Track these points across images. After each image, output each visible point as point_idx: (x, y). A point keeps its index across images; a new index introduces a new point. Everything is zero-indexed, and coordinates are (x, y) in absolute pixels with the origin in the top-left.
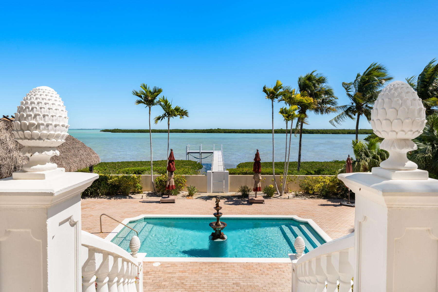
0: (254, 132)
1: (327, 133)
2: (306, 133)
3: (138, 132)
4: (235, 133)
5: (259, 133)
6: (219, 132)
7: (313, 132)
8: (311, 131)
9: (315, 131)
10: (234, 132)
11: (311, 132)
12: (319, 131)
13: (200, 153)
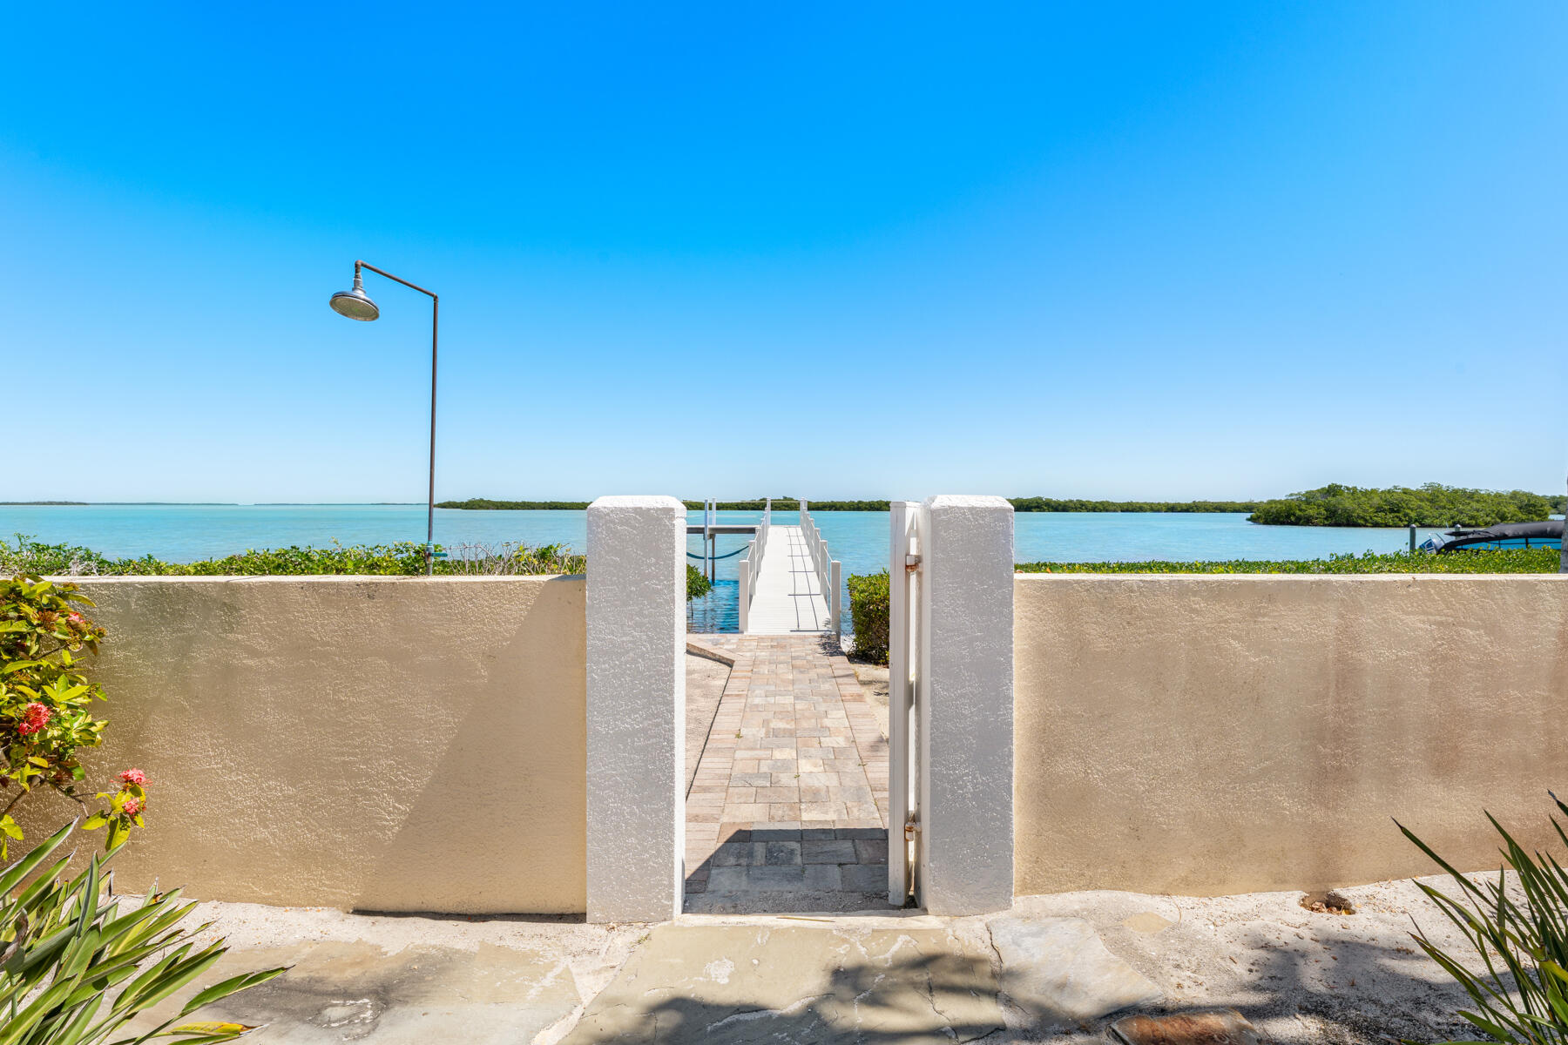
1: (1107, 511)
2: (1044, 511)
3: (544, 508)
4: (837, 509)
6: (787, 506)
7: (1065, 506)
8: (1060, 505)
9: (1071, 505)
10: (833, 506)
11: (1060, 508)
12: (1083, 505)
13: (708, 533)
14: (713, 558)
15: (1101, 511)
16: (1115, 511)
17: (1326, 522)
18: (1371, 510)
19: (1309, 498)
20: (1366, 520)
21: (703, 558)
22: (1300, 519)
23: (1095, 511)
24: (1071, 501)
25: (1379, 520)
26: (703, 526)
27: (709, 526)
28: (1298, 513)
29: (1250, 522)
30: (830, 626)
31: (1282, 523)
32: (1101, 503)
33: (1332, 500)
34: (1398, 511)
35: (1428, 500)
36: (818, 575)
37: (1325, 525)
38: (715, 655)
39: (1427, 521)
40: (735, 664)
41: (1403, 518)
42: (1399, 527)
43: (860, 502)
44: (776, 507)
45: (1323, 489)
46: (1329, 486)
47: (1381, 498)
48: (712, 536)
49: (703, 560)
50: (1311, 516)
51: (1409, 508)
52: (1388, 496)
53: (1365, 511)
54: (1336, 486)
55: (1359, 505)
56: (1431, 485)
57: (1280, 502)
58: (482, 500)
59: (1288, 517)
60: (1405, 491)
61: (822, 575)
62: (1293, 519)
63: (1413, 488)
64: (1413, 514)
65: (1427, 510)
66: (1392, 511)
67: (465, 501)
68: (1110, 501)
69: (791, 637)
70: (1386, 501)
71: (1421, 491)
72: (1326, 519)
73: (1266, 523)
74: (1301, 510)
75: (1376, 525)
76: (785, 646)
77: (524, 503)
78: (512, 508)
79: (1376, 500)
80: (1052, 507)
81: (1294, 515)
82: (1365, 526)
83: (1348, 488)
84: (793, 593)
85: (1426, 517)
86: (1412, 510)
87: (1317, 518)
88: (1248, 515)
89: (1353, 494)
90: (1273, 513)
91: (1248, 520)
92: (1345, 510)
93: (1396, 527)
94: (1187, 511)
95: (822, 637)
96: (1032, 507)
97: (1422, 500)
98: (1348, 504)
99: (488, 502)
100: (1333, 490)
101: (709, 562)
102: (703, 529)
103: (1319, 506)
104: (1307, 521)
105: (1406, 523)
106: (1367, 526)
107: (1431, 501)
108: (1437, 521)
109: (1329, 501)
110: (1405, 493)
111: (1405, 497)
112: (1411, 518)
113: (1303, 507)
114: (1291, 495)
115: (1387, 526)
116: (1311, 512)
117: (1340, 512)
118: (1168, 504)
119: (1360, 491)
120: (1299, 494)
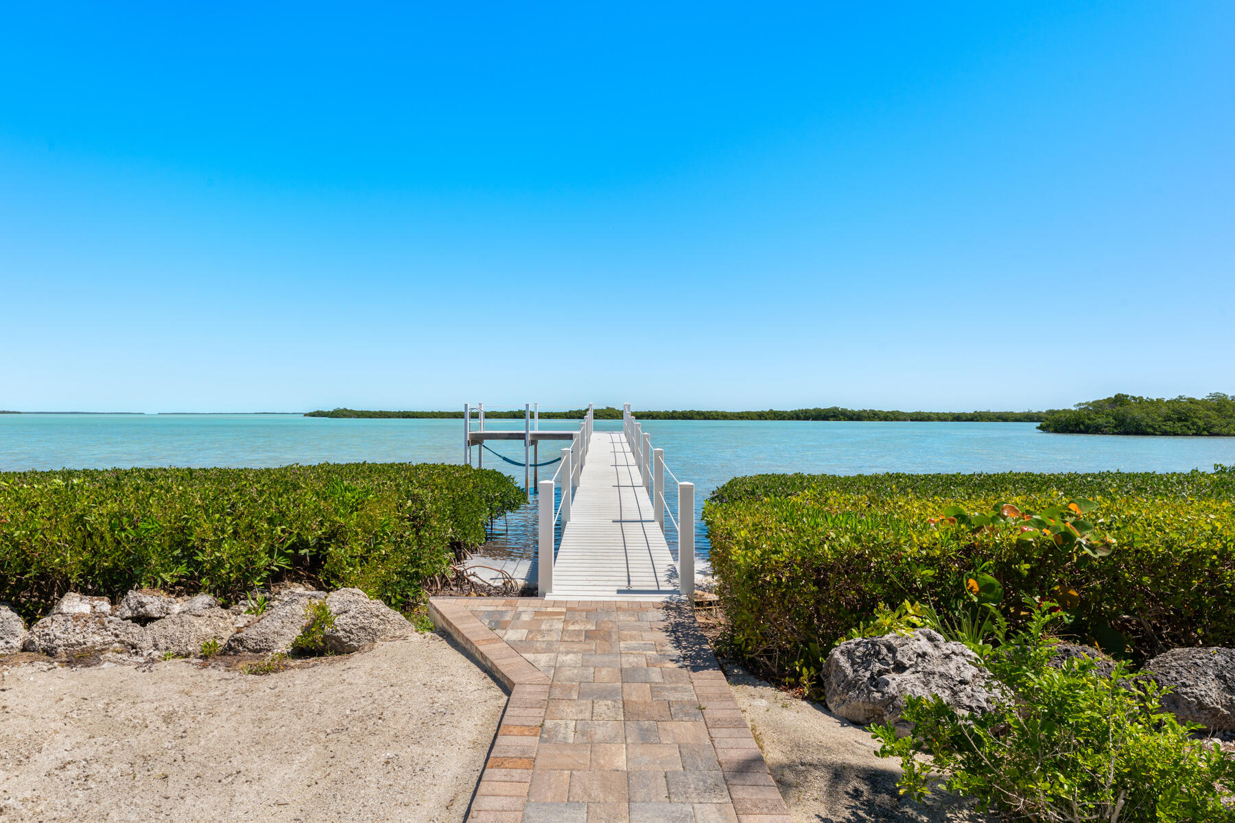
0: (702, 417)
1: (898, 420)
2: (840, 420)
3: (399, 417)
4: (653, 418)
5: (717, 419)
6: (610, 415)
7: (859, 415)
8: (854, 414)
9: (866, 415)
11: (855, 417)
12: (875, 415)
13: (529, 438)
14: (536, 465)
15: (892, 420)
16: (905, 420)
17: (1115, 431)
18: (1161, 419)
19: (1098, 406)
20: (1154, 429)
21: (524, 465)
22: (1090, 428)
23: (886, 420)
24: (865, 411)
25: (1168, 429)
26: (524, 432)
27: (530, 432)
28: (1087, 422)
29: (1039, 431)
30: (676, 581)
31: (1072, 432)
32: (893, 413)
33: (1121, 409)
34: (1186, 420)
35: (1214, 409)
36: (639, 469)
37: (1114, 434)
38: (485, 658)
39: (1215, 430)
40: (515, 688)
41: (1191, 427)
42: (1188, 435)
43: (674, 412)
44: (598, 415)
45: (1109, 399)
46: (1116, 396)
47: (1169, 408)
48: (534, 442)
49: (524, 468)
50: (1101, 425)
51: (1197, 417)
52: (1176, 406)
53: (1153, 420)
54: (1123, 395)
55: (1148, 414)
56: (1217, 395)
57: (1070, 411)
58: (345, 409)
59: (1077, 425)
60: (1192, 401)
61: (645, 467)
62: (1082, 427)
63: (1199, 398)
64: (1201, 423)
65: (1215, 419)
66: (1180, 420)
67: (331, 410)
68: (901, 410)
69: (618, 608)
70: (1173, 410)
71: (1206, 401)
72: (1115, 427)
73: (1056, 431)
74: (1089, 419)
75: (1165, 433)
76: (609, 634)
77: (381, 412)
78: (370, 417)
79: (1164, 410)
80: (848, 417)
81: (1083, 423)
82: (1154, 434)
83: (1134, 398)
84: (619, 518)
85: (1213, 426)
86: (1200, 419)
87: (1106, 427)
88: (1038, 424)
89: (1140, 403)
90: (1062, 421)
91: (1038, 428)
92: (1133, 419)
93: (1184, 435)
94: (972, 420)
95: (667, 607)
96: (829, 417)
97: (1208, 410)
98: (1137, 413)
99: (351, 411)
100: (1120, 400)
101: (531, 470)
102: (524, 435)
103: (1108, 415)
104: (1096, 430)
105: (1194, 431)
106: (1156, 435)
107: (1219, 411)
108: (1225, 430)
109: (1118, 411)
110: (1191, 402)
111: (1193, 406)
112: (1199, 427)
113: (1092, 416)
114: (1080, 404)
115: (1175, 434)
116: (1101, 421)
117: (1128, 421)
118: (954, 414)
119: (1146, 401)
120: (1087, 403)
